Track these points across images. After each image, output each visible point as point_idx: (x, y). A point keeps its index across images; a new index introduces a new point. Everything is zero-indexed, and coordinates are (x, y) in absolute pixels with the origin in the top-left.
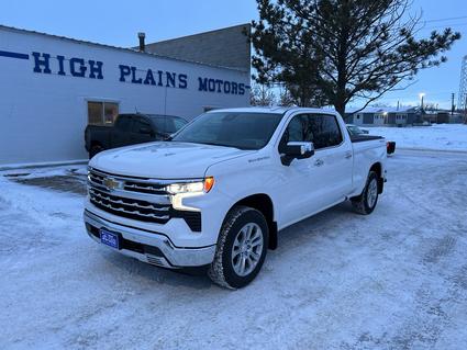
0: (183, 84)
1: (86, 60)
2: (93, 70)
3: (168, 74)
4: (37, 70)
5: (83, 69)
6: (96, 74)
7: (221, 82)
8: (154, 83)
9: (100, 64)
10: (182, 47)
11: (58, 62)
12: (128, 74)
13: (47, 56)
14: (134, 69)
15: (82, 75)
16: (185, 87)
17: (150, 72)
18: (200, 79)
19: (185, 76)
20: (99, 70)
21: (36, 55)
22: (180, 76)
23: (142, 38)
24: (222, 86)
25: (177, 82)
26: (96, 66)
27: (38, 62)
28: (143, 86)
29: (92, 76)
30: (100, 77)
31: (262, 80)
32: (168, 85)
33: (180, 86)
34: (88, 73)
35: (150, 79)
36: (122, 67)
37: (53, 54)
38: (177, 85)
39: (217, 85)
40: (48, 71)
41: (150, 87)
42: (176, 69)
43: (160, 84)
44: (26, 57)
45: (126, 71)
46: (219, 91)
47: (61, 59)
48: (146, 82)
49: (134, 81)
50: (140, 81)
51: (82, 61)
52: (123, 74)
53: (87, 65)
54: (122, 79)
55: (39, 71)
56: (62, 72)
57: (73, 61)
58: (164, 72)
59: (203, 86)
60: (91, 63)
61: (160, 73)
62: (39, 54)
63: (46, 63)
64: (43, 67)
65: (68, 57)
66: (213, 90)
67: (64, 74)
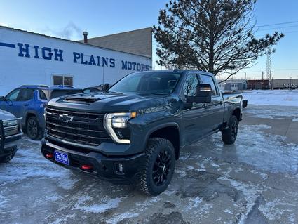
0: (112, 65)
1: (53, 49)
2: (57, 55)
3: (103, 58)
4: (21, 55)
5: (51, 55)
6: (59, 58)
7: (135, 63)
8: (94, 64)
9: (61, 51)
11: (34, 50)
12: (78, 58)
13: (27, 46)
14: (82, 55)
15: (50, 58)
16: (113, 67)
17: (92, 57)
18: (123, 62)
19: (114, 60)
20: (61, 55)
21: (20, 45)
22: (111, 59)
23: (85, 35)
24: (136, 66)
25: (109, 64)
26: (58, 53)
27: (21, 50)
28: (88, 65)
29: (56, 59)
30: (61, 60)
31: (161, 63)
32: (103, 65)
33: (111, 66)
34: (53, 57)
35: (92, 61)
36: (75, 54)
37: (32, 45)
38: (109, 66)
39: (132, 66)
40: (28, 56)
41: (92, 66)
42: (108, 55)
43: (99, 65)
44: (13, 46)
45: (77, 56)
46: (134, 69)
47: (36, 48)
48: (90, 63)
49: (82, 63)
50: (86, 63)
51: (49, 50)
52: (75, 58)
54: (75, 62)
55: (22, 55)
56: (37, 57)
57: (44, 49)
58: (101, 57)
60: (56, 50)
61: (98, 57)
62: (22, 45)
63: (27, 50)
64: (24, 53)
65: (41, 47)
66: (130, 69)
67: (38, 58)
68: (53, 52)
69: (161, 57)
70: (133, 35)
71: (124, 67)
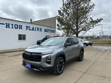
0: (41, 30)
1: (18, 25)
2: (20, 27)
3: (37, 28)
4: (6, 27)
5: (18, 27)
6: (21, 28)
7: (49, 30)
8: (34, 30)
9: (21, 26)
13: (9, 24)
14: (29, 27)
15: (17, 28)
16: (41, 31)
17: (33, 28)
19: (41, 29)
20: (21, 27)
21: (6, 24)
22: (40, 28)
23: (31, 20)
25: (39, 30)
26: (20, 26)
27: (7, 25)
28: (31, 31)
29: (20, 28)
30: (22, 29)
31: (59, 29)
32: (37, 31)
33: (40, 31)
34: (19, 28)
35: (33, 29)
36: (27, 26)
38: (39, 31)
39: (48, 31)
40: (9, 27)
41: (33, 31)
43: (36, 30)
44: (4, 24)
45: (27, 27)
46: (49, 32)
47: (12, 25)
48: (32, 30)
49: (29, 30)
50: (31, 30)
51: (17, 25)
52: (27, 28)
54: (27, 29)
55: (7, 27)
56: (12, 28)
57: (15, 25)
60: (19, 25)
61: (36, 28)
62: (7, 24)
63: (9, 26)
64: (8, 27)
66: (48, 32)
68: (18, 26)
69: (59, 27)
70: (49, 20)
71: (45, 31)
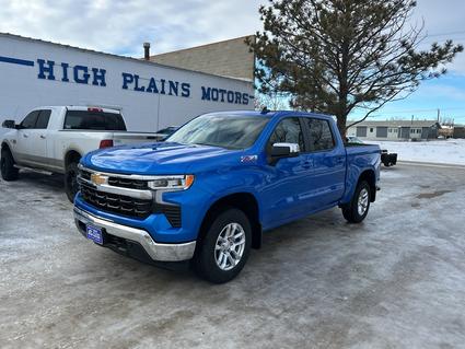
0: (185, 93)
1: (90, 68)
2: (96, 77)
3: (171, 82)
4: (41, 76)
5: (87, 76)
6: (99, 81)
7: (225, 91)
8: (156, 91)
9: (103, 72)
10: (190, 57)
11: (61, 69)
12: (131, 82)
13: (51, 64)
14: (137, 77)
15: (85, 82)
16: (187, 96)
17: (153, 80)
18: (203, 88)
19: (188, 86)
20: (102, 78)
21: (41, 62)
22: (183, 85)
23: (147, 48)
24: (225, 96)
25: (180, 91)
26: (99, 74)
27: (42, 69)
28: (145, 94)
29: (95, 83)
30: (103, 84)
31: (264, 90)
32: (170, 94)
33: (183, 95)
34: (91, 80)
35: (152, 87)
36: (125, 75)
37: (58, 62)
38: (180, 94)
39: (220, 94)
40: (52, 77)
41: (152, 95)
42: (180, 78)
43: (163, 92)
44: (31, 64)
45: (128, 78)
46: (223, 100)
47: (65, 66)
48: (149, 90)
49: (136, 89)
50: (142, 89)
51: (85, 69)
52: (126, 82)
53: (91, 73)
54: (125, 87)
55: (44, 77)
56: (65, 79)
57: (77, 68)
58: (167, 81)
59: (206, 95)
60: (95, 70)
61: (163, 81)
62: (44, 61)
65: (72, 64)
66: (216, 100)
67: (67, 80)
69: (261, 81)
70: (227, 48)
